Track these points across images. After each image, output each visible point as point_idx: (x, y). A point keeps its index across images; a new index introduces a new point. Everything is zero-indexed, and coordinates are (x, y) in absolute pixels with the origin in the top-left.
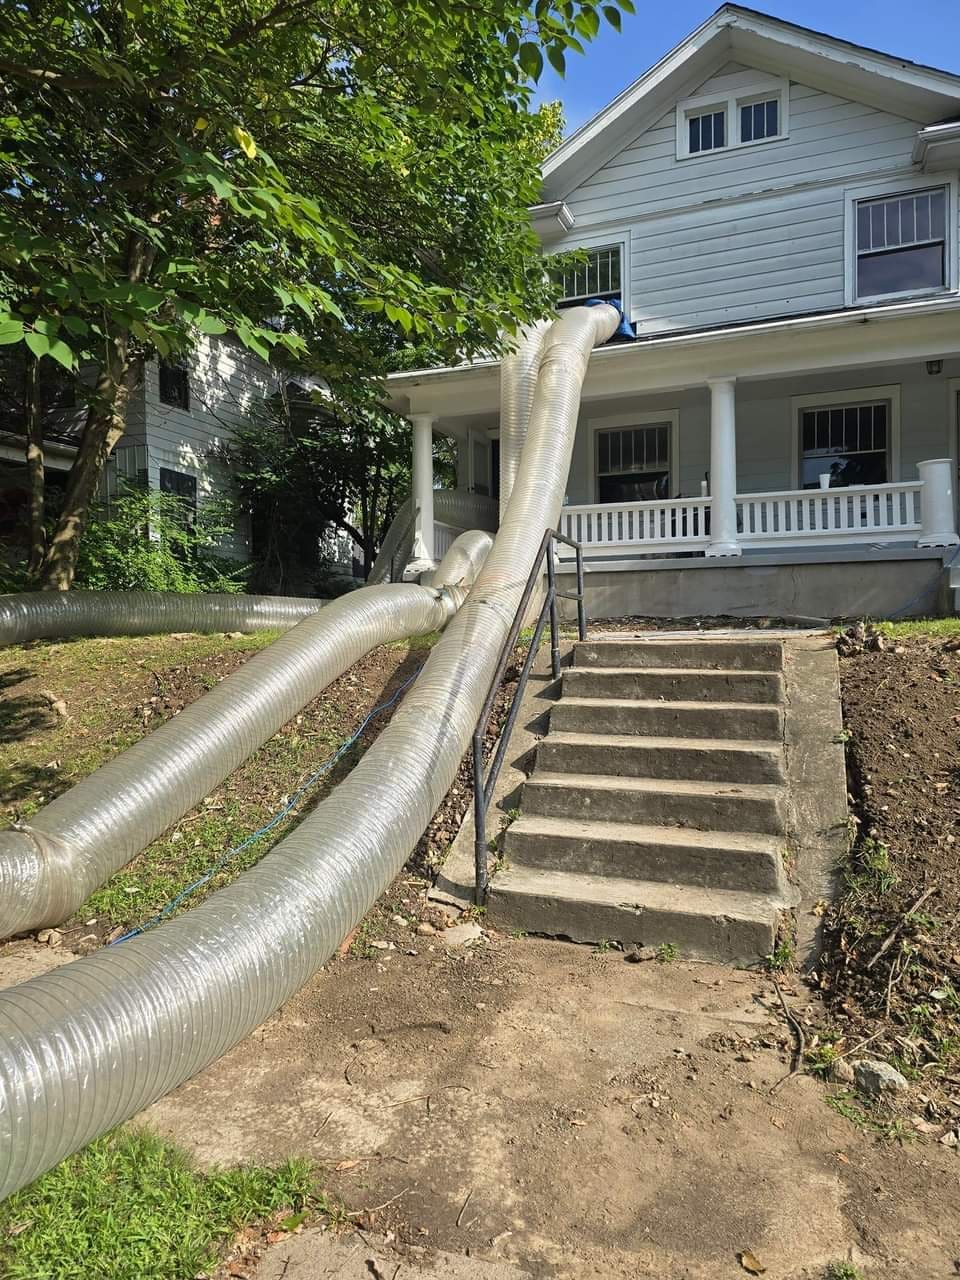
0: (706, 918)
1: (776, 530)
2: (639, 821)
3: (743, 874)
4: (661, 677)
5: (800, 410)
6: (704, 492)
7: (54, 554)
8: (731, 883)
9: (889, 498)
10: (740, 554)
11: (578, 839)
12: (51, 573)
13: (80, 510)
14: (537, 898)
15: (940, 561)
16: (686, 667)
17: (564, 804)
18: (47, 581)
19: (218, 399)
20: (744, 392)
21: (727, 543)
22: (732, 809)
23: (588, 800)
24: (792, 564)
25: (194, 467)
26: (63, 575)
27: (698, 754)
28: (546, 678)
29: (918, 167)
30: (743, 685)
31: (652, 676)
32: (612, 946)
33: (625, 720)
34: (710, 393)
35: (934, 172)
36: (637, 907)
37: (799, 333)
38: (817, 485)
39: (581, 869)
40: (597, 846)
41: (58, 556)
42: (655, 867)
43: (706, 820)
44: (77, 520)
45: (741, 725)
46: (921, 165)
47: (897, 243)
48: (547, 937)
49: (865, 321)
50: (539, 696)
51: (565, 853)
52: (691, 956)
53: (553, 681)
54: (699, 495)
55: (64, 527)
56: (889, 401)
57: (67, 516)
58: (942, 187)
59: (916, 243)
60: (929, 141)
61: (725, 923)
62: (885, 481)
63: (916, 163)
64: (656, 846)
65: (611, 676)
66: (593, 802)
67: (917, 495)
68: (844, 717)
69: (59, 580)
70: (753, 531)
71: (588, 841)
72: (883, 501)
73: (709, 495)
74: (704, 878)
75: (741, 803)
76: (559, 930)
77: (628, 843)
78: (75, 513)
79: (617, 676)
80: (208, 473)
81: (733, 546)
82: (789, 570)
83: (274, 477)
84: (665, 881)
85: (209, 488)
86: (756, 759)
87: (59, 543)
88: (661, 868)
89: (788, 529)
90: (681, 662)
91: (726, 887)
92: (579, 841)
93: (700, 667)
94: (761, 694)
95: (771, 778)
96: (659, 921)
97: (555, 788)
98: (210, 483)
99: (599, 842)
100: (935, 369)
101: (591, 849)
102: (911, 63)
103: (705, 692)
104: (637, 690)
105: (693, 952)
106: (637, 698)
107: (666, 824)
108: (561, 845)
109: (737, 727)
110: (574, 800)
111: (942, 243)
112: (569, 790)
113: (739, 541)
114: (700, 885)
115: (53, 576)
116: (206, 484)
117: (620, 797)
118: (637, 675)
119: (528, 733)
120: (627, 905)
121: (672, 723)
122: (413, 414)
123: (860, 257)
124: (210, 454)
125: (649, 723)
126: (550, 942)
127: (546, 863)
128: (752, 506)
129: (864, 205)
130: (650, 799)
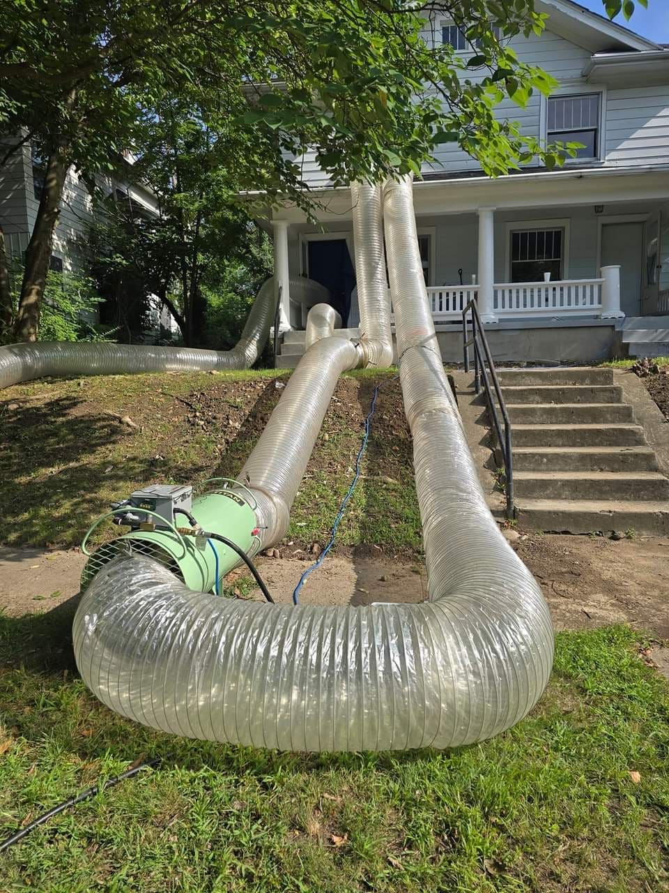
0: (650, 514)
1: (518, 307)
2: (577, 470)
3: (653, 492)
4: (552, 390)
5: (511, 231)
6: (474, 282)
7: (24, 314)
8: (645, 497)
9: (562, 289)
10: (497, 322)
11: (555, 480)
12: (22, 329)
13: (40, 280)
14: (549, 512)
15: (613, 327)
16: (557, 384)
17: (530, 463)
18: (21, 334)
19: (71, 198)
20: (500, 218)
21: (489, 315)
22: (631, 459)
23: (545, 460)
24: (529, 328)
25: (60, 252)
26: (32, 330)
27: (599, 431)
28: (472, 393)
29: (585, 79)
30: (602, 393)
31: (548, 390)
32: (596, 534)
33: (542, 416)
34: (478, 216)
35: (593, 83)
36: (610, 512)
37: (540, 182)
38: (542, 279)
39: (557, 497)
40: (566, 483)
41: (26, 315)
42: (601, 492)
43: (616, 466)
44: (38, 287)
45: (611, 415)
46: (586, 78)
47: (571, 127)
48: (556, 533)
49: (581, 177)
50: (472, 404)
51: (547, 489)
52: (642, 535)
53: (477, 395)
54: (471, 284)
55: (30, 294)
56: (564, 228)
57: (31, 285)
58: (598, 94)
59: (581, 129)
60: (596, 63)
61: (661, 516)
62: (560, 280)
63: (584, 76)
64: (602, 480)
65: (521, 390)
66: (548, 460)
67: (600, 287)
68: (661, 409)
69: (30, 334)
70: (503, 307)
71: (561, 481)
72: (558, 290)
73: (476, 284)
74: (630, 495)
75: (636, 455)
76: (564, 529)
77: (586, 480)
78: (37, 283)
79: (525, 390)
80: (69, 256)
81: (493, 317)
82: (527, 332)
83: (124, 262)
84: (608, 500)
85: (70, 268)
86: (632, 432)
87: (27, 305)
88: (605, 493)
89: (532, 306)
90: (554, 382)
91: (643, 500)
92: (556, 481)
93: (566, 384)
94: (611, 398)
95: (640, 442)
96: (624, 518)
97: (525, 454)
98: (70, 264)
99: (568, 481)
100: (600, 210)
101: (563, 485)
102: (587, 10)
103: (579, 398)
104: (537, 398)
105: (644, 533)
106: (538, 403)
107: (592, 470)
108: (544, 484)
109: (608, 416)
110: (536, 460)
111: (596, 130)
112: (533, 455)
113: (496, 314)
114: (627, 500)
115: (25, 331)
116: (67, 264)
117: (565, 457)
118: (538, 389)
119: (479, 426)
120: (604, 511)
121: (570, 416)
122: (276, 220)
123: (549, 134)
124: (69, 241)
125: (556, 416)
126: (558, 536)
127: (535, 495)
128: (503, 291)
129: (552, 100)
130: (583, 457)
